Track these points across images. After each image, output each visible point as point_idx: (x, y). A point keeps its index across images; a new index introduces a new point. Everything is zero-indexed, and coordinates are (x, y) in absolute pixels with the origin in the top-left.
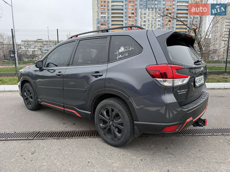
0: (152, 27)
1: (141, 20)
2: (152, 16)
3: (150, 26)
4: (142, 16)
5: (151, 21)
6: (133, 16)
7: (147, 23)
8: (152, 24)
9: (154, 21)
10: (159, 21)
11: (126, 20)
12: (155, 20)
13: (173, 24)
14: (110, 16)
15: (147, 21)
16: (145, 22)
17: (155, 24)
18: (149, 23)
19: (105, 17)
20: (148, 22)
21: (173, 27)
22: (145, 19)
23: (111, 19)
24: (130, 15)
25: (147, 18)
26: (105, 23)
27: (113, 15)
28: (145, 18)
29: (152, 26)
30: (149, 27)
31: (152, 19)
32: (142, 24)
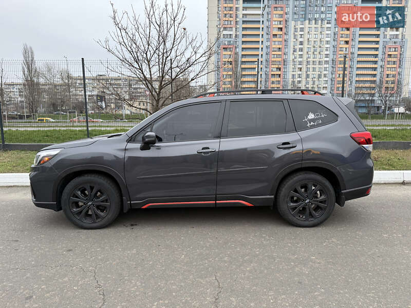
0: (315, 53)
1: (295, 40)
2: (315, 33)
3: (312, 51)
4: (296, 33)
5: (313, 42)
6: (280, 33)
7: (306, 45)
8: (314, 47)
9: (319, 42)
10: (328, 42)
11: (268, 40)
12: (321, 41)
13: (353, 46)
14: (240, 33)
15: (306, 43)
16: (301, 43)
17: (320, 47)
18: (308, 46)
19: (230, 35)
20: (308, 44)
21: (352, 53)
22: (301, 40)
23: (241, 39)
24: (275, 32)
25: (307, 36)
26: (230, 46)
27: (245, 33)
28: (301, 37)
29: (315, 51)
30: (309, 53)
31: (315, 40)
32: (296, 47)
